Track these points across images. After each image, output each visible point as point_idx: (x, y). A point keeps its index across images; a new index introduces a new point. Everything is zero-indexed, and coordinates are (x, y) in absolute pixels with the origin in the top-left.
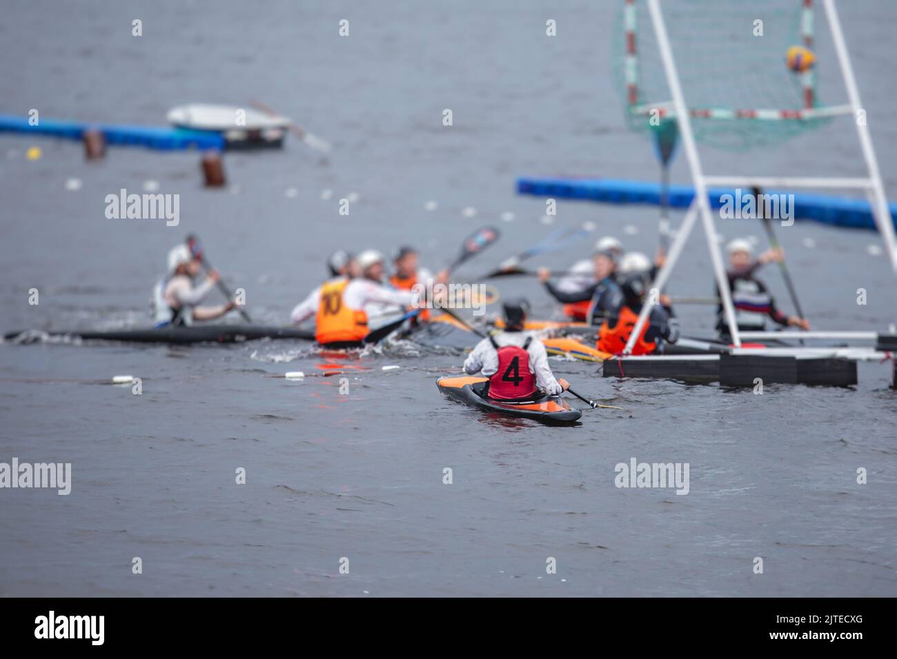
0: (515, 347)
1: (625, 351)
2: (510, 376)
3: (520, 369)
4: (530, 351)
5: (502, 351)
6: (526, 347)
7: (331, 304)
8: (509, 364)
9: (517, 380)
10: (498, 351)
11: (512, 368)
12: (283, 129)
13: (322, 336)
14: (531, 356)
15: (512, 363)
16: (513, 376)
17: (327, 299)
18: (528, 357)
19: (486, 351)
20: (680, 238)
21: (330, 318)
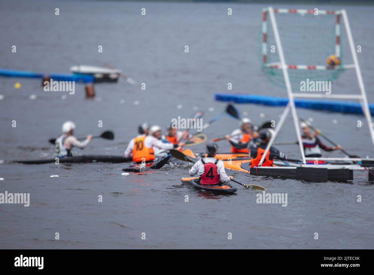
0: (212, 163)
1: (259, 165)
2: (209, 175)
3: (213, 172)
4: (217, 165)
5: (206, 165)
6: (216, 163)
7: (139, 146)
8: (209, 170)
9: (212, 177)
10: (204, 165)
11: (210, 172)
12: (118, 74)
13: (136, 159)
14: (218, 167)
15: (210, 169)
16: (210, 175)
17: (137, 144)
18: (217, 168)
19: (200, 165)
20: (283, 118)
21: (139, 151)
